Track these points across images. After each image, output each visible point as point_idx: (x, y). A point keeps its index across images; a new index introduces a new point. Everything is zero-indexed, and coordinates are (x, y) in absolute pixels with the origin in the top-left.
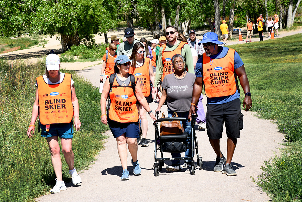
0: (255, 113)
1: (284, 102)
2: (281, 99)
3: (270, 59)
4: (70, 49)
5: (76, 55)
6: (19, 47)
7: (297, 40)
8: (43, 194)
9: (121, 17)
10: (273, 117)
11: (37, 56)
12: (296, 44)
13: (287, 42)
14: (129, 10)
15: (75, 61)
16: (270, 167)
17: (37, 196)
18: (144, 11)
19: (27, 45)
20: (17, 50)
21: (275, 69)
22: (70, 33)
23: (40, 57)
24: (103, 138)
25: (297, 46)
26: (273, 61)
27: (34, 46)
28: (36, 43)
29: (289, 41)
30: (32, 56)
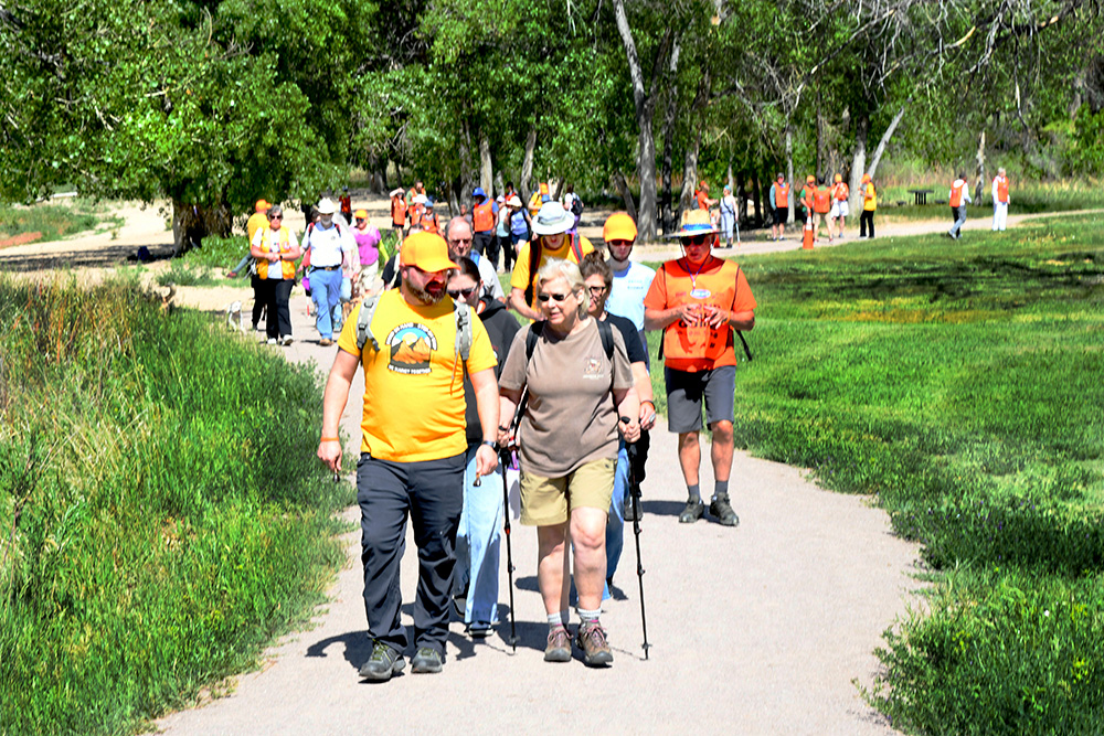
0: (807, 471)
1: (887, 441)
2: (878, 432)
3: (812, 308)
4: (200, 246)
5: (217, 266)
6: (39, 235)
7: (879, 255)
8: (177, 706)
9: (355, 158)
10: (867, 486)
11: (95, 262)
12: (878, 266)
13: (854, 258)
14: (384, 137)
15: (217, 283)
16: (901, 650)
17: (161, 712)
18: (430, 143)
19: (62, 227)
20: (33, 242)
21: (833, 340)
22: (202, 198)
23: (107, 266)
24: (344, 530)
25: (883, 272)
26: (821, 313)
27: (84, 233)
28: (89, 224)
29: (858, 257)
30: (83, 263)
